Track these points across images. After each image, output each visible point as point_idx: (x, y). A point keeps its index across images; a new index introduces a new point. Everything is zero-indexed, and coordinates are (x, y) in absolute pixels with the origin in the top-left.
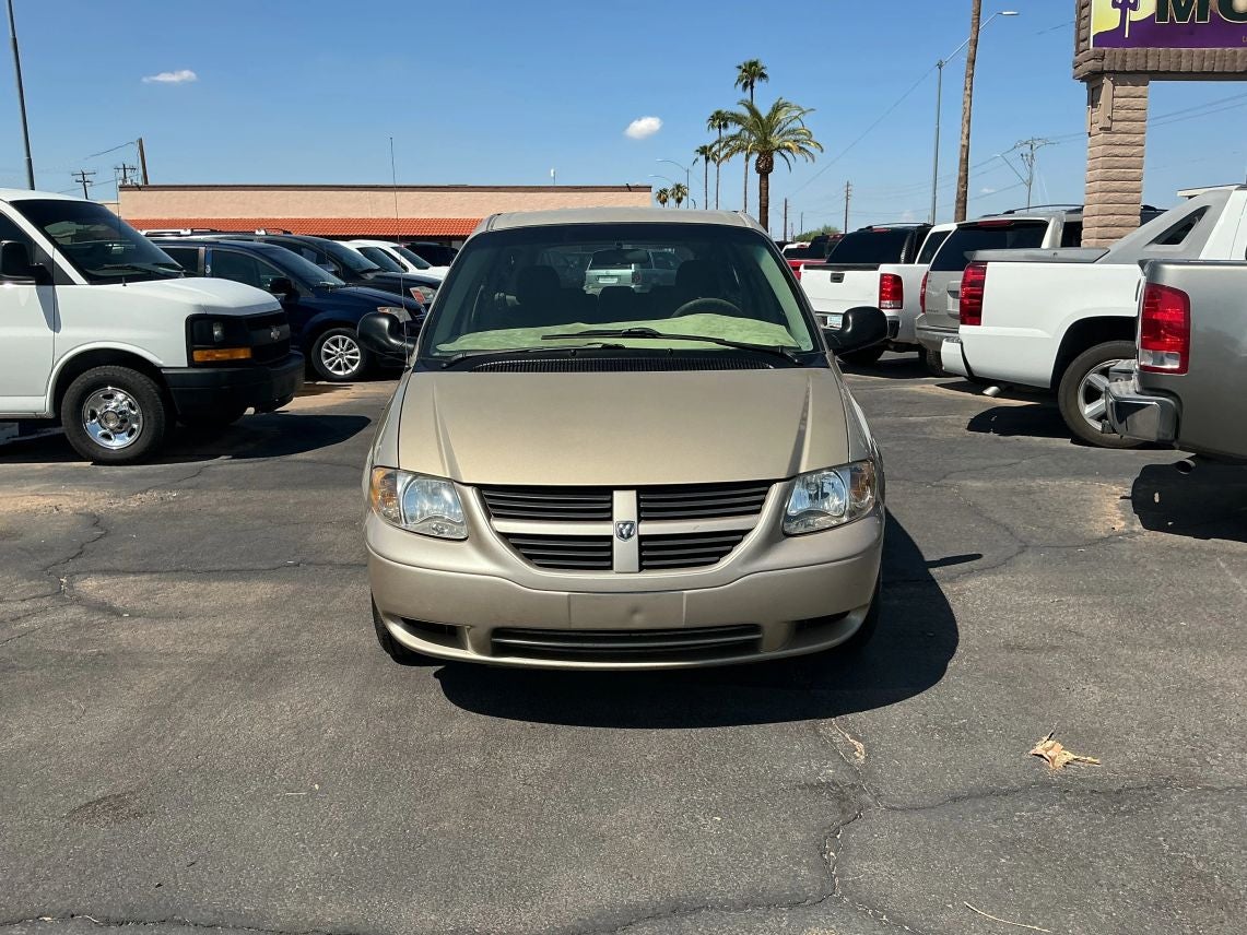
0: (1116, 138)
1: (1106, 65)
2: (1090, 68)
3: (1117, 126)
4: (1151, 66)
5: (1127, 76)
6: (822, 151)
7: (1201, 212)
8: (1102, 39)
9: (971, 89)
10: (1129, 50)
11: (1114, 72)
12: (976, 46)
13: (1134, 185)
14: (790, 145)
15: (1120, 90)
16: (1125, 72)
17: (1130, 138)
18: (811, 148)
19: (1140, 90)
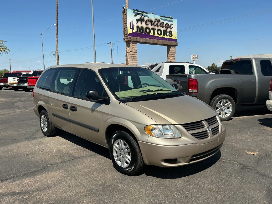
0: (133, 53)
1: (131, 40)
2: (129, 40)
3: (133, 51)
4: (137, 40)
5: (134, 42)
6: (10, 51)
7: (161, 67)
8: (130, 35)
9: (57, 40)
10: (134, 37)
11: (132, 41)
12: (57, 31)
13: (136, 62)
14: (1, 49)
15: (133, 44)
16: (134, 41)
17: (135, 53)
18: (7, 50)
19: (136, 45)
